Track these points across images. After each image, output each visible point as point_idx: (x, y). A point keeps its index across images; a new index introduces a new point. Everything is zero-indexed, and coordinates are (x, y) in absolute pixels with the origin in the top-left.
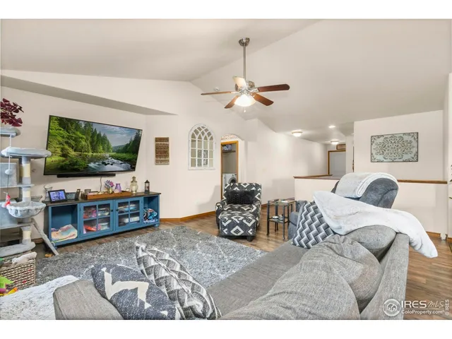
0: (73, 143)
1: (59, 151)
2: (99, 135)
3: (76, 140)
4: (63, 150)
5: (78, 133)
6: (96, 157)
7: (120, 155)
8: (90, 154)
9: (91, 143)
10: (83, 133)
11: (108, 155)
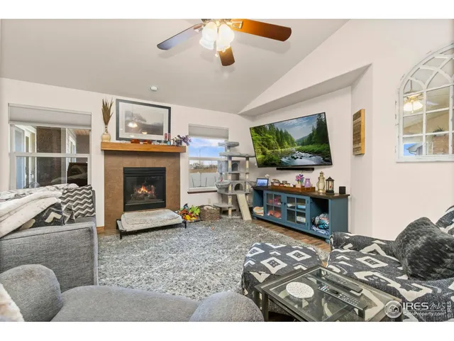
0: (266, 143)
1: (260, 150)
2: (281, 131)
3: (267, 141)
4: (262, 149)
5: (267, 135)
6: (285, 152)
7: (305, 147)
8: (280, 150)
9: (278, 140)
10: (270, 134)
11: (294, 149)
